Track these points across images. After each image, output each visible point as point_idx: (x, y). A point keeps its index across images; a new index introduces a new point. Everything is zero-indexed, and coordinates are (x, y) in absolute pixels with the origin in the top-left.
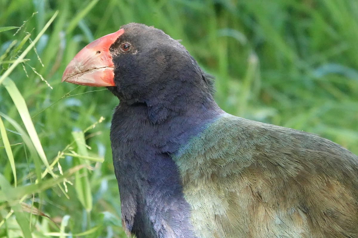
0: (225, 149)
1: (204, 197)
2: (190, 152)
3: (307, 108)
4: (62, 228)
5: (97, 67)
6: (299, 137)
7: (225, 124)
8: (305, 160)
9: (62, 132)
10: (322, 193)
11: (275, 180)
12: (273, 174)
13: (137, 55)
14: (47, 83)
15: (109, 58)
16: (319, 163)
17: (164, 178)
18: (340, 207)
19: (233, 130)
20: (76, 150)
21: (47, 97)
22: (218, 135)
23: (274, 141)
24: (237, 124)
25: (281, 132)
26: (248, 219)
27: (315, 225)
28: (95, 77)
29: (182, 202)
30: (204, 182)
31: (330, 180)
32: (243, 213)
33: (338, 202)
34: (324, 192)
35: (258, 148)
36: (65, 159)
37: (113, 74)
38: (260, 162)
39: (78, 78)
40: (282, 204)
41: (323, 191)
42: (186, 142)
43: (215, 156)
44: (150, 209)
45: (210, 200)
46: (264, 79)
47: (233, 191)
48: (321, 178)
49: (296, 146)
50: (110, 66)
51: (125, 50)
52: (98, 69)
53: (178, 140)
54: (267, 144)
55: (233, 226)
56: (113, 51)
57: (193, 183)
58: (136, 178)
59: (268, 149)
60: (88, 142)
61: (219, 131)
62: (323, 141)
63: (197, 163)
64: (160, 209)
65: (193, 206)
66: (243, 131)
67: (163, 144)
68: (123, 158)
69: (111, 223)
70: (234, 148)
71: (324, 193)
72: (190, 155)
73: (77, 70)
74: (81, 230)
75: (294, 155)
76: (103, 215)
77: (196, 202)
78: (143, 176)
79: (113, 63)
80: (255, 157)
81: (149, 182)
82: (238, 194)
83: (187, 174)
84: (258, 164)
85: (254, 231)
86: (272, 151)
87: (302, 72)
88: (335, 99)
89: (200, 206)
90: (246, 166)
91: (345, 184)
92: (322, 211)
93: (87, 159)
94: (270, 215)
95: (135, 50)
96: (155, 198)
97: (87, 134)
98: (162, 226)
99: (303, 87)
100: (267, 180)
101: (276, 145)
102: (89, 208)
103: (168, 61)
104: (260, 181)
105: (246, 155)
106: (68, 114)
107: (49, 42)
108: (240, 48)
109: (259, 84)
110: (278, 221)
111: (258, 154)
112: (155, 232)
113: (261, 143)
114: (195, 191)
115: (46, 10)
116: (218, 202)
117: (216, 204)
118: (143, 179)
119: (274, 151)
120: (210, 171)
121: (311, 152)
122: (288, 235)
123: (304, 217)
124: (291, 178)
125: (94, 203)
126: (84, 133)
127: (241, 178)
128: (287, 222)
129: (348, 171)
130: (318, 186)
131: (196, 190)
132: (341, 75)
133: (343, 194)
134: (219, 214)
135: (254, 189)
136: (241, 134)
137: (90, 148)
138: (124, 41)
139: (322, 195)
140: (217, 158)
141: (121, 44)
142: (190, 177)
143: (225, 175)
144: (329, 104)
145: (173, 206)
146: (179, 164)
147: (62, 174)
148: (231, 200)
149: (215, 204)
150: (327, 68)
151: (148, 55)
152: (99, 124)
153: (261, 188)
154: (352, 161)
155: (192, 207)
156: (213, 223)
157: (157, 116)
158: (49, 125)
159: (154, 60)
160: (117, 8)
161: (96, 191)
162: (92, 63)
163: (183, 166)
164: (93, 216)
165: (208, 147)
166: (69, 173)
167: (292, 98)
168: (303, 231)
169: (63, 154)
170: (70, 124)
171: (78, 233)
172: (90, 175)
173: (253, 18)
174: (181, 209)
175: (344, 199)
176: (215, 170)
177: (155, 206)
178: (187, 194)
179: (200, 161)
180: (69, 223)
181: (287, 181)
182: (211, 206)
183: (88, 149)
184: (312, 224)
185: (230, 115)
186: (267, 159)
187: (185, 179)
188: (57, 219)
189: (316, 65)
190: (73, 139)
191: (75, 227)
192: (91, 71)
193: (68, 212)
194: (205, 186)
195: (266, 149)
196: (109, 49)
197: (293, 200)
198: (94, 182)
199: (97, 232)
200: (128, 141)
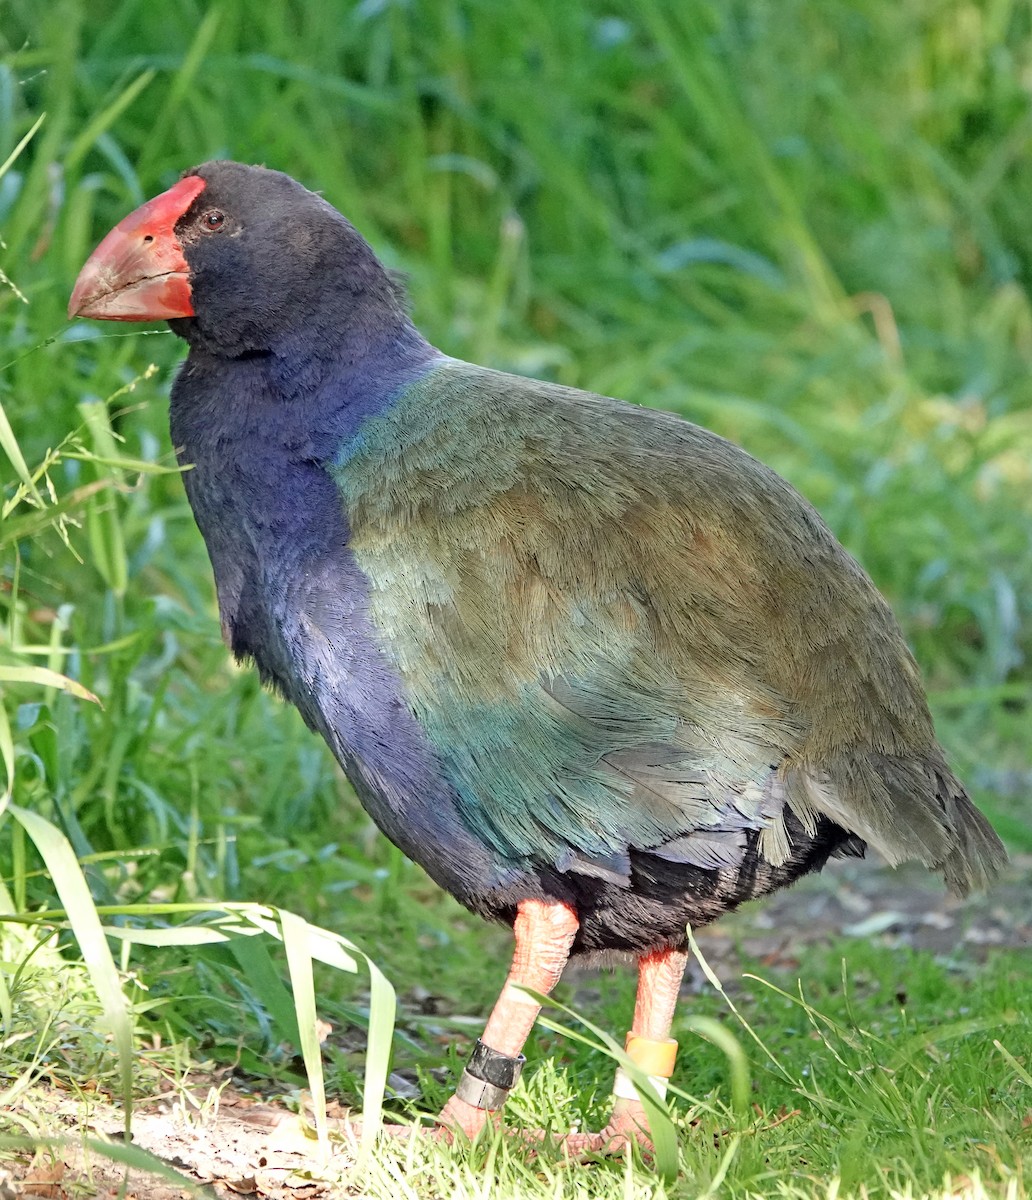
0: (451, 446)
1: (401, 560)
2: (366, 454)
3: (643, 345)
4: (56, 636)
5: (148, 274)
6: (632, 421)
7: (449, 384)
8: (643, 476)
9: (55, 404)
10: (682, 555)
11: (571, 522)
12: (565, 510)
13: (244, 238)
14: (15, 289)
15: (175, 251)
16: (677, 485)
17: (305, 515)
18: (724, 592)
19: (468, 401)
20: (89, 444)
21: (20, 322)
22: (434, 413)
23: (568, 428)
24: (479, 386)
25: (587, 407)
26: (506, 614)
27: (666, 629)
28: (145, 298)
29: (350, 569)
30: (402, 523)
31: (701, 527)
32: (496, 601)
33: (719, 576)
34: (688, 554)
35: (531, 445)
36: (61, 465)
37: (190, 288)
38: (536, 479)
39: (106, 306)
40: (587, 581)
41: (684, 551)
42: (354, 432)
43: (427, 463)
44: (275, 589)
45: (417, 567)
46: (537, 275)
47: (472, 546)
48: (682, 521)
49: (620, 440)
50: (179, 270)
51: (211, 226)
52: (151, 278)
53: (334, 426)
54: (552, 437)
55: (471, 633)
56: (183, 232)
57: (375, 526)
58: (246, 526)
59: (555, 448)
60: (116, 425)
61: (435, 403)
62: (689, 432)
63: (385, 478)
64: (297, 587)
65: (376, 582)
66: (495, 402)
67: (302, 439)
68: (211, 484)
69: (173, 623)
70: (473, 446)
71: (687, 557)
72: (366, 461)
73: (104, 285)
74: (101, 640)
75: (616, 463)
76: (154, 604)
77: (383, 571)
78: (261, 519)
79: (186, 263)
80: (523, 467)
81: (273, 531)
82: (483, 555)
83: (360, 504)
84: (531, 485)
85: (520, 642)
86: (565, 453)
87: (631, 257)
88: (710, 323)
89: (392, 580)
90: (503, 488)
91: (738, 535)
92: (681, 599)
93: (116, 465)
94: (560, 606)
95: (236, 225)
96: (285, 561)
97: (113, 409)
98: (301, 626)
99: (634, 297)
100: (552, 525)
101: (577, 439)
102: (121, 588)
103: (317, 245)
104: (534, 525)
105: (503, 462)
106: (72, 362)
107: (23, 188)
108: (483, 202)
109: (525, 289)
110: (578, 618)
111: (530, 460)
112: (284, 643)
113: (538, 433)
114: (380, 545)
115: (18, 111)
116: (435, 573)
117: (431, 577)
118: (260, 527)
119: (569, 454)
120: (415, 498)
121: (659, 458)
122: (602, 653)
123: (640, 610)
124: (608, 519)
125: (132, 575)
126: (107, 403)
127: (490, 517)
128: (600, 623)
129: (745, 504)
130: (673, 541)
131: (382, 543)
132: (723, 265)
133: (732, 560)
134: (436, 602)
135: (519, 545)
136: (489, 412)
137: (122, 439)
138: (210, 207)
139: (683, 561)
140: (431, 468)
141: (200, 214)
142: (368, 512)
143: (452, 509)
144: (698, 336)
145: (328, 579)
146: (341, 481)
147: (57, 503)
148: (467, 569)
149: (427, 578)
150: (690, 248)
151: (271, 235)
152: (144, 382)
153: (535, 543)
154: (757, 479)
155: (374, 585)
156: (424, 622)
157: (296, 379)
158: (25, 390)
159: (287, 247)
160: (186, 106)
161: (136, 545)
162: (138, 266)
163: (350, 486)
164: (130, 607)
165: (409, 441)
166: (73, 498)
167: (607, 320)
168: (638, 644)
169: (57, 453)
170: (75, 385)
171: (93, 646)
172: (123, 505)
173: (512, 131)
174: (344, 588)
175: (737, 572)
176: (427, 495)
177: (285, 580)
178: (360, 553)
179: (392, 475)
180: (71, 623)
181: (601, 527)
182: (419, 583)
183: (117, 441)
184: (660, 629)
185: (462, 363)
186: (552, 473)
187: (355, 516)
188: (44, 615)
189: (665, 243)
190: (81, 420)
191: (87, 631)
192: (135, 285)
193: (69, 596)
194: (405, 534)
195: (550, 449)
196: (174, 230)
197: (613, 573)
198: (132, 523)
199: (138, 644)
200: (222, 441)
